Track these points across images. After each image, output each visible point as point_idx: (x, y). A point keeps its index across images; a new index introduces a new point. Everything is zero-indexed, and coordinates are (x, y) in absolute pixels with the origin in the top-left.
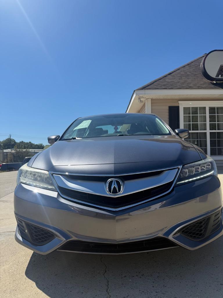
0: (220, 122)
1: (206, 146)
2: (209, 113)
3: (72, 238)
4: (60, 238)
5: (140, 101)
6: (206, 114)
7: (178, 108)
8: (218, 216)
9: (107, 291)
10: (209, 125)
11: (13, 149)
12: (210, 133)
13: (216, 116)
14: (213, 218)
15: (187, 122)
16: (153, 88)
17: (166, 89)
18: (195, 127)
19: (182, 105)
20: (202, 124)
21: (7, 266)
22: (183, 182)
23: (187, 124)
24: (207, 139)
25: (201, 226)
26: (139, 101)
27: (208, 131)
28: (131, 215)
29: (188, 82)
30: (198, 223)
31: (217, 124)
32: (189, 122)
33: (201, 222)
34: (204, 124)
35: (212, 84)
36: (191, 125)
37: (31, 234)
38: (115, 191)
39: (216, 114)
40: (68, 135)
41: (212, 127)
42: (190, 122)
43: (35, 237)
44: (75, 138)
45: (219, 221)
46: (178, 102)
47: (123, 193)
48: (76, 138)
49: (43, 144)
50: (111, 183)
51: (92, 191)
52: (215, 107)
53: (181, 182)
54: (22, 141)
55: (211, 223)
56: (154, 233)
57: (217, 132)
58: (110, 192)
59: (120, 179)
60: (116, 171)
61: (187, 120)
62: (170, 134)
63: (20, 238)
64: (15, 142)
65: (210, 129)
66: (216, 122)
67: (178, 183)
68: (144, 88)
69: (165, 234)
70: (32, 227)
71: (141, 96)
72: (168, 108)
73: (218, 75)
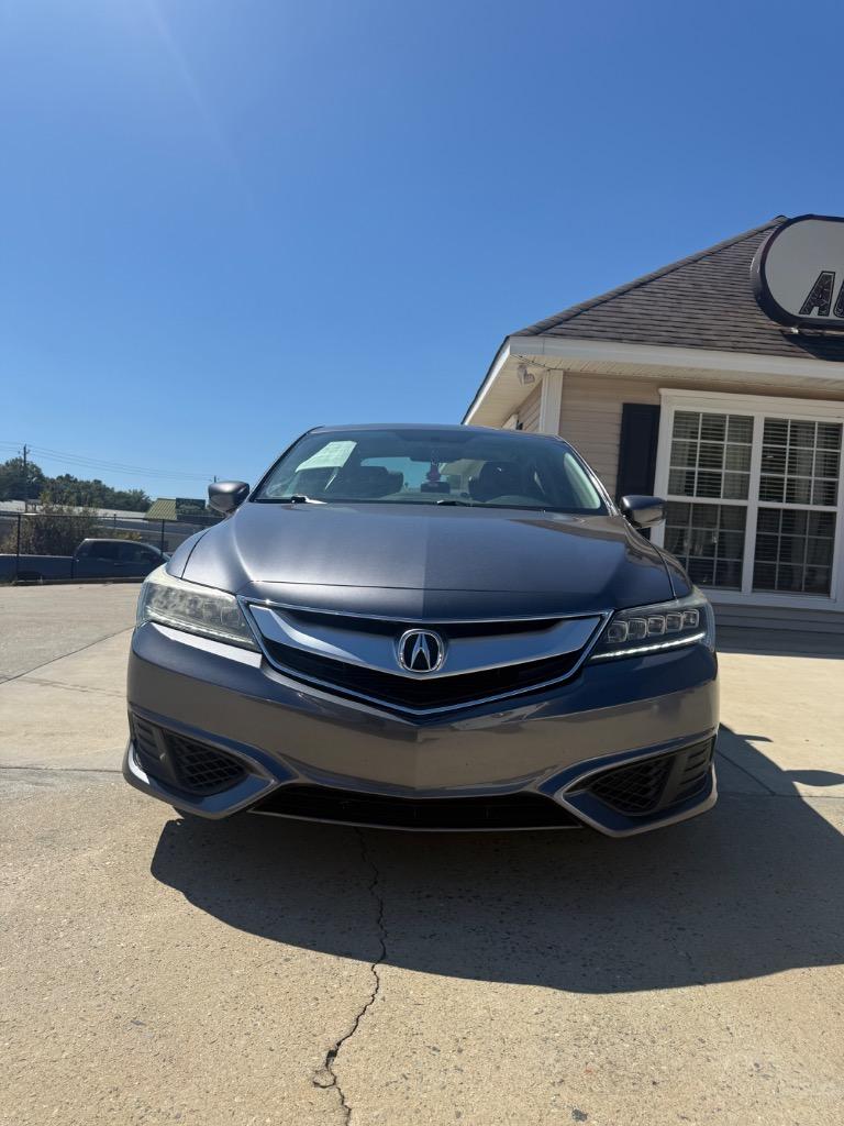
0: (799, 473)
1: (740, 554)
2: (764, 438)
3: (297, 777)
4: (260, 774)
5: (526, 375)
6: (751, 442)
7: (655, 411)
8: (701, 758)
9: (379, 921)
10: (759, 480)
11: (32, 501)
12: (761, 510)
13: (788, 451)
14: (683, 762)
15: (682, 465)
16: (575, 332)
17: (619, 340)
18: (710, 486)
19: (673, 403)
20: (734, 475)
21: (97, 853)
22: (612, 655)
23: (681, 471)
24: (744, 529)
25: (649, 779)
26: (519, 376)
27: (753, 503)
28: (458, 730)
29: (699, 321)
30: (638, 768)
31: (788, 480)
32: (689, 465)
33: (648, 769)
34: (742, 476)
35: (785, 336)
36: (696, 476)
37: (177, 764)
38: (421, 664)
39: (788, 447)
40: (279, 485)
41: (770, 490)
42: (694, 465)
43: (187, 772)
44: (302, 501)
45: (702, 773)
46: (657, 391)
47: (442, 671)
48: (308, 500)
49: (147, 494)
50: (411, 641)
51: (357, 658)
52: (786, 421)
53: (603, 656)
54: (68, 476)
55: (678, 773)
56: (514, 779)
57: (785, 511)
58: (409, 666)
59: (437, 631)
60: (428, 611)
61: (683, 459)
62: (603, 510)
63: (143, 776)
64: (40, 477)
65: (761, 498)
66: (783, 472)
67: (595, 657)
68: (540, 331)
69: (545, 787)
70: (184, 747)
71: (530, 357)
72: (618, 409)
73: (807, 308)
